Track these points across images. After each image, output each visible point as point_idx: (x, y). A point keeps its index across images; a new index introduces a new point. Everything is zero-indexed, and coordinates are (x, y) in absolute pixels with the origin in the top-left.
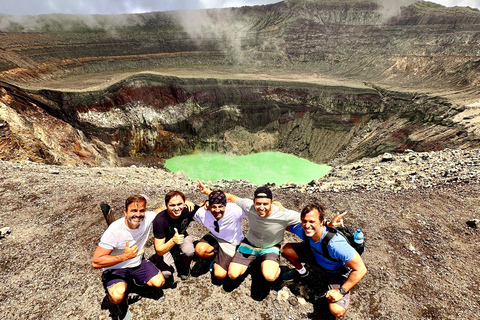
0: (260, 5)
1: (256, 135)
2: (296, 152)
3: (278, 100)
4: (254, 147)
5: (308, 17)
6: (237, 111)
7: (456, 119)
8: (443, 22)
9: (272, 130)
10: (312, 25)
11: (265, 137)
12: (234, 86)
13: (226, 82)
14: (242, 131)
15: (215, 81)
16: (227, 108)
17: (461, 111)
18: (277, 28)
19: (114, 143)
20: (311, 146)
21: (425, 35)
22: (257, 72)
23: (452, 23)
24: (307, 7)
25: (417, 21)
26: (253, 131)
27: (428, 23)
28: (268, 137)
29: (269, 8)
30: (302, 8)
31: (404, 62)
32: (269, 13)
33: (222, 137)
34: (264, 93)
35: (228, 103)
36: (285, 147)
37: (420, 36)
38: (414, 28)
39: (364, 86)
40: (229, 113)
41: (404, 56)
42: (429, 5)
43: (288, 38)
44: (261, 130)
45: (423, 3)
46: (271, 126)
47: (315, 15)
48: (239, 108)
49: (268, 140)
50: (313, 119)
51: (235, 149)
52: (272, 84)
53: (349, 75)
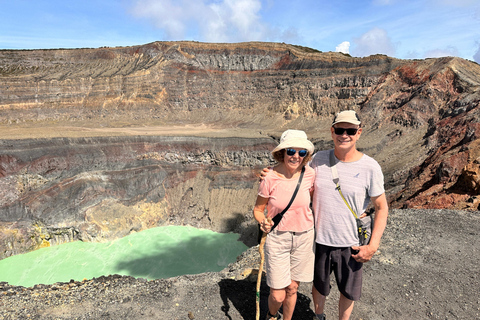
0: (124, 46)
1: (135, 207)
2: (195, 222)
3: (160, 158)
4: (134, 225)
5: (185, 60)
6: (104, 178)
9: (157, 199)
10: (191, 69)
11: (145, 209)
12: (95, 145)
13: (82, 141)
14: (112, 201)
15: (66, 141)
16: (86, 176)
18: (148, 72)
20: (211, 211)
21: (309, 79)
22: (129, 126)
23: (330, 67)
24: (182, 49)
25: (299, 66)
26: (130, 203)
27: (309, 67)
28: (152, 208)
29: (137, 49)
30: (177, 51)
31: (296, 107)
32: (137, 56)
33: (83, 217)
34: (139, 152)
35: (87, 169)
36: (177, 218)
37: (305, 80)
38: (297, 72)
39: (258, 136)
40: (90, 182)
41: (294, 101)
42: (307, 50)
43: (165, 84)
44: (142, 199)
45: (301, 48)
46: (154, 193)
47: (193, 59)
48: (106, 173)
49: (152, 212)
50: (209, 177)
51: (105, 231)
52: (150, 140)
53: (242, 124)
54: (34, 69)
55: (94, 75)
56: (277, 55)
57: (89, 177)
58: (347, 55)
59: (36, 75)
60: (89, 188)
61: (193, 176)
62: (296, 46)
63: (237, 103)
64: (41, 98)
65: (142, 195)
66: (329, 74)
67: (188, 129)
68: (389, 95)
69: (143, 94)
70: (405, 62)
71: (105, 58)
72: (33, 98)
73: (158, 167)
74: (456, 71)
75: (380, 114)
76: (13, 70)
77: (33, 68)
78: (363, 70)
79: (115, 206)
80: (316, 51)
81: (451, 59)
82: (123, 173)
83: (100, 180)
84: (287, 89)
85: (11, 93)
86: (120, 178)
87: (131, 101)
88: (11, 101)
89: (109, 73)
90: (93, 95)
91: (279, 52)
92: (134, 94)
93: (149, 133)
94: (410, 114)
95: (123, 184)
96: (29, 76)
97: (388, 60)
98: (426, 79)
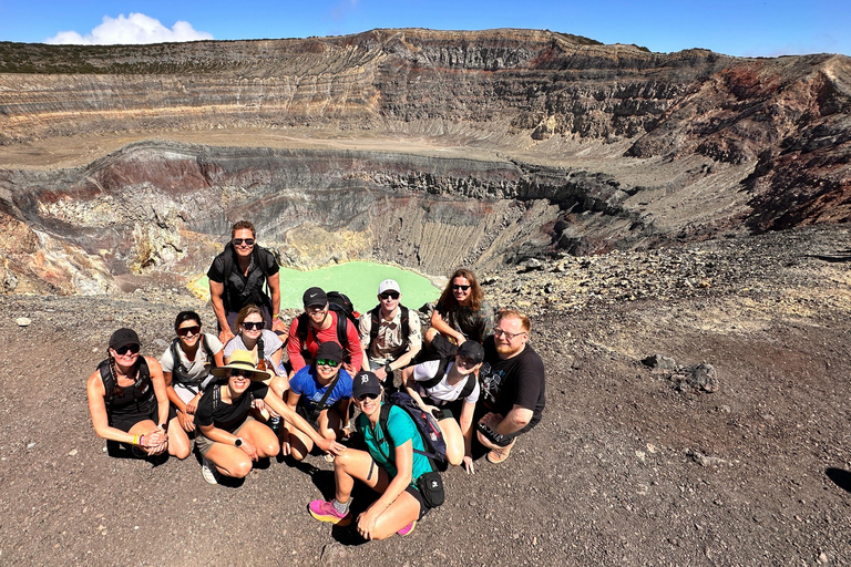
1: (337, 234)
2: (401, 259)
3: (367, 179)
4: (335, 254)
5: (409, 55)
6: (306, 197)
7: (626, 206)
8: (600, 66)
9: (361, 227)
10: (416, 66)
11: (347, 238)
12: (300, 159)
13: (286, 153)
14: (313, 224)
15: (271, 152)
16: (289, 193)
17: (631, 193)
18: (362, 70)
19: (103, 252)
20: (422, 249)
21: (577, 84)
22: (335, 138)
23: (613, 66)
24: (407, 40)
25: (565, 64)
26: (331, 229)
27: (581, 67)
28: (354, 237)
29: (351, 40)
30: (400, 42)
31: (551, 123)
32: (349, 48)
33: (283, 238)
34: (347, 169)
35: (291, 186)
36: (381, 253)
37: (572, 85)
38: (563, 73)
39: (495, 159)
40: (293, 201)
41: (550, 115)
42: (582, 40)
43: (379, 86)
44: (344, 225)
45: (573, 37)
46: (359, 219)
47: (421, 53)
48: (308, 192)
49: (354, 241)
50: (424, 208)
51: (305, 256)
52: (359, 156)
53: (473, 142)
54: (237, 65)
55: (300, 73)
56: (534, 48)
57: (292, 195)
58: (645, 49)
59: (238, 72)
60: (292, 208)
61: (404, 203)
62: (565, 35)
63: (469, 113)
64: (242, 100)
65: (345, 219)
66: (610, 77)
67: (404, 145)
68: (701, 112)
69: (353, 98)
70: (740, 62)
71: (314, 51)
72: (234, 100)
73: (365, 190)
74: (832, 77)
75: (681, 139)
76: (215, 65)
77: (235, 63)
78: (665, 73)
79: (317, 230)
80: (594, 42)
81: (828, 57)
82: (327, 193)
83: (303, 199)
84: (542, 98)
85: (213, 92)
86: (323, 198)
87: (339, 106)
88: (214, 102)
89: (317, 70)
90: (297, 98)
91: (539, 44)
92: (344, 99)
93: (359, 148)
94: (731, 143)
95: (326, 207)
96: (231, 73)
97: (712, 58)
98: (772, 89)
